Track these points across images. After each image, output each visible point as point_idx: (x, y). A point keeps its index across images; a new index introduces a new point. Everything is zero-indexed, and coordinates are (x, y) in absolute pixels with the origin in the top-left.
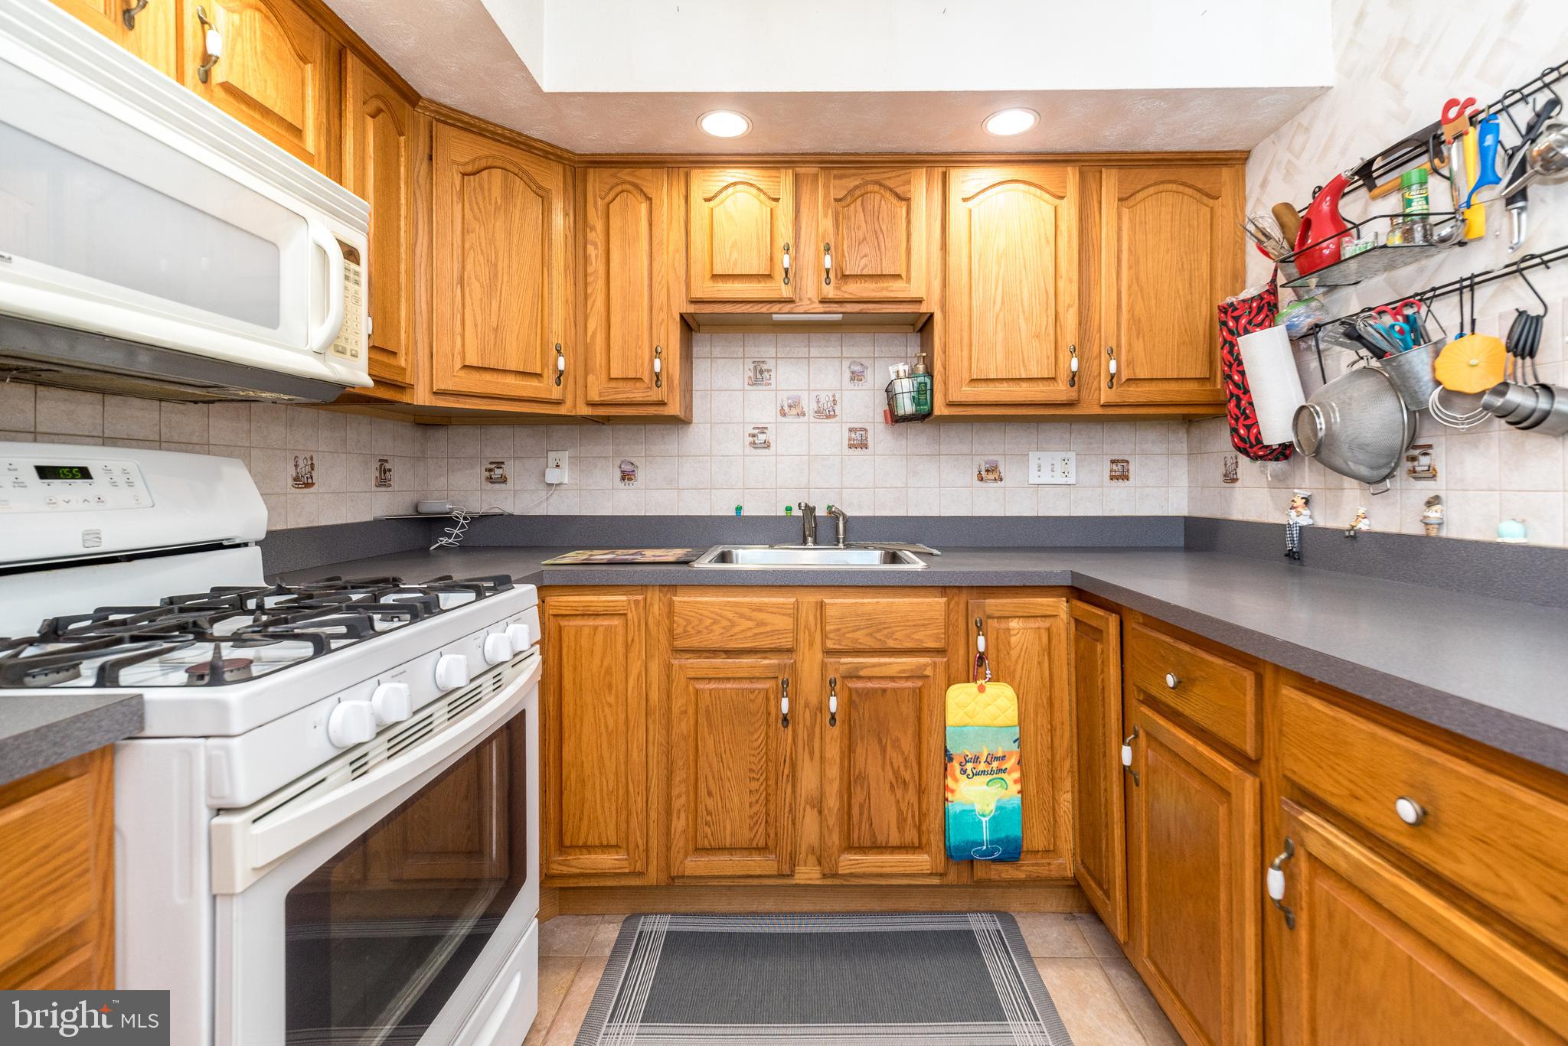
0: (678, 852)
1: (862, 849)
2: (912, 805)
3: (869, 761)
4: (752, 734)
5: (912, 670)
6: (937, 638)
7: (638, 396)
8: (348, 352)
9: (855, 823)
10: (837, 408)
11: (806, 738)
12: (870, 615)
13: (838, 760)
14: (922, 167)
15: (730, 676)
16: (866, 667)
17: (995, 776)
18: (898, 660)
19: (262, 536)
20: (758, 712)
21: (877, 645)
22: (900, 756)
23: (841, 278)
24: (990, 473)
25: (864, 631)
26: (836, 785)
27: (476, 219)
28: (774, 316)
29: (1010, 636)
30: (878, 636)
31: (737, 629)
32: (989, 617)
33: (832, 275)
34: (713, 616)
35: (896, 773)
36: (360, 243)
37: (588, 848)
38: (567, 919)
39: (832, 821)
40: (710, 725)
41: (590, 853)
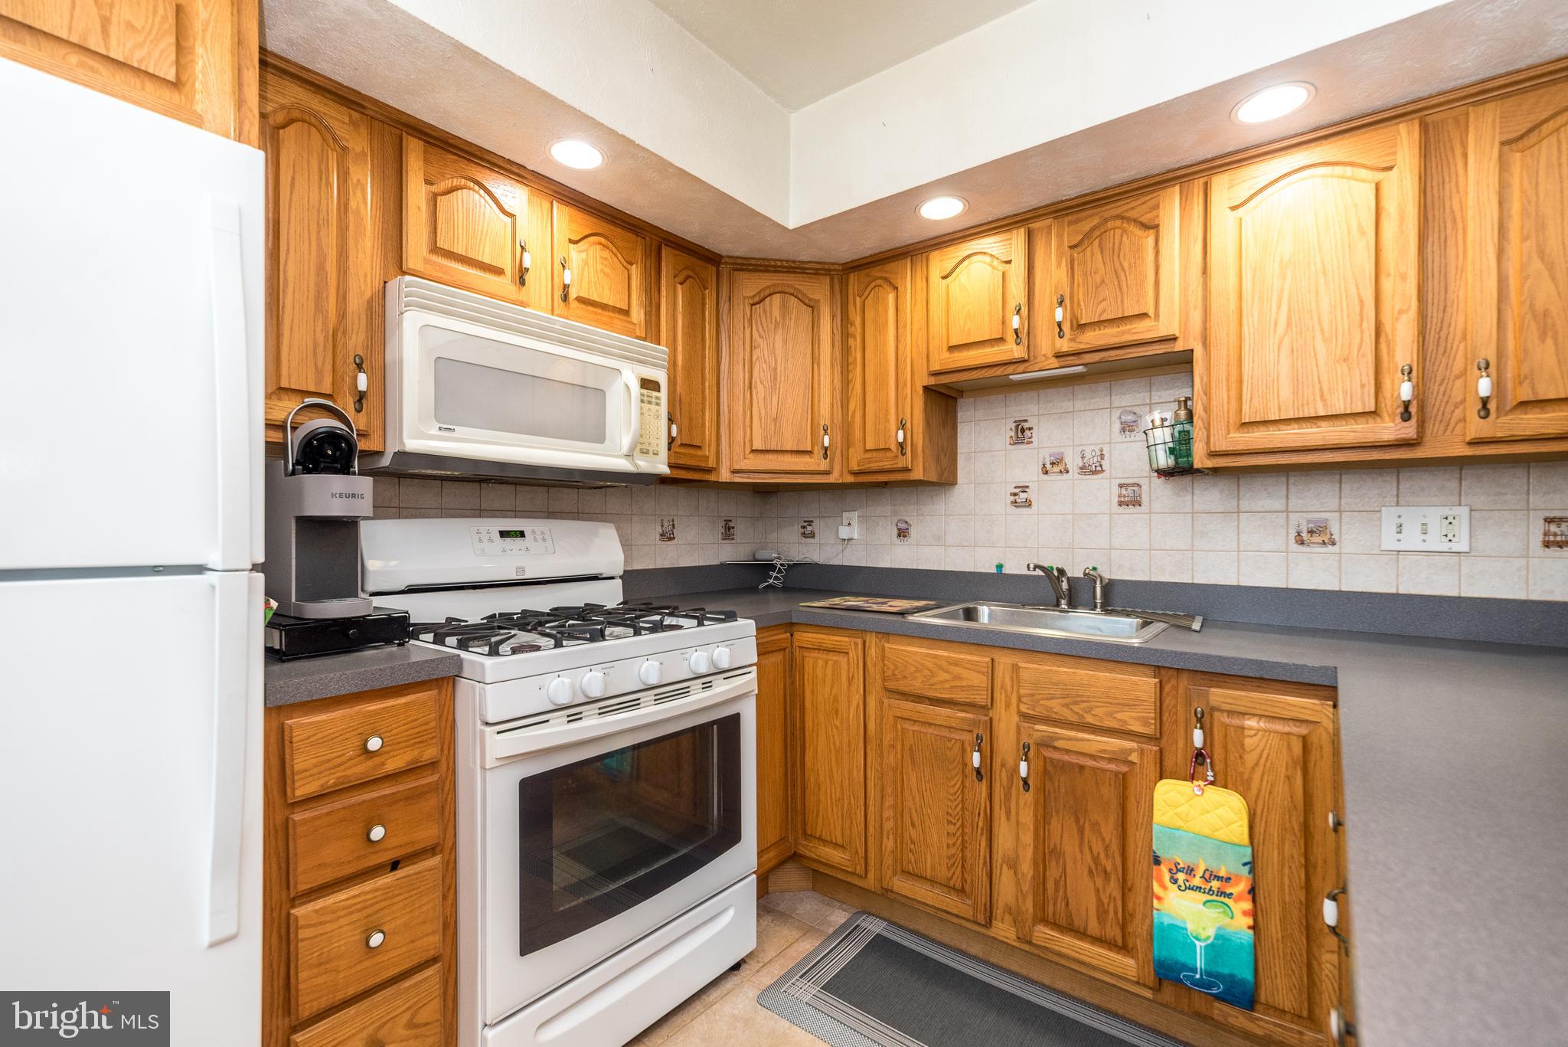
0: (888, 868)
1: (1056, 926)
2: (1115, 899)
3: (1065, 837)
4: (950, 779)
5: (1114, 752)
6: (1145, 722)
7: (887, 464)
8: (651, 452)
9: (1050, 898)
10: (1105, 464)
11: (1003, 797)
12: (1066, 685)
13: (1032, 827)
14: (1174, 185)
15: (930, 721)
16: (1061, 739)
17: (1214, 897)
18: (1099, 738)
19: (622, 573)
20: (954, 761)
21: (1074, 718)
22: (1100, 844)
23: (1077, 329)
24: (1316, 534)
25: (1060, 701)
26: (1030, 852)
27: (761, 337)
28: (1011, 377)
29: (1244, 737)
30: (1075, 708)
31: (935, 680)
32: (1213, 709)
33: (1066, 328)
34: (916, 664)
35: (1096, 859)
36: (661, 376)
37: (825, 842)
38: (817, 895)
39: (1026, 887)
40: (913, 763)
41: (825, 846)
